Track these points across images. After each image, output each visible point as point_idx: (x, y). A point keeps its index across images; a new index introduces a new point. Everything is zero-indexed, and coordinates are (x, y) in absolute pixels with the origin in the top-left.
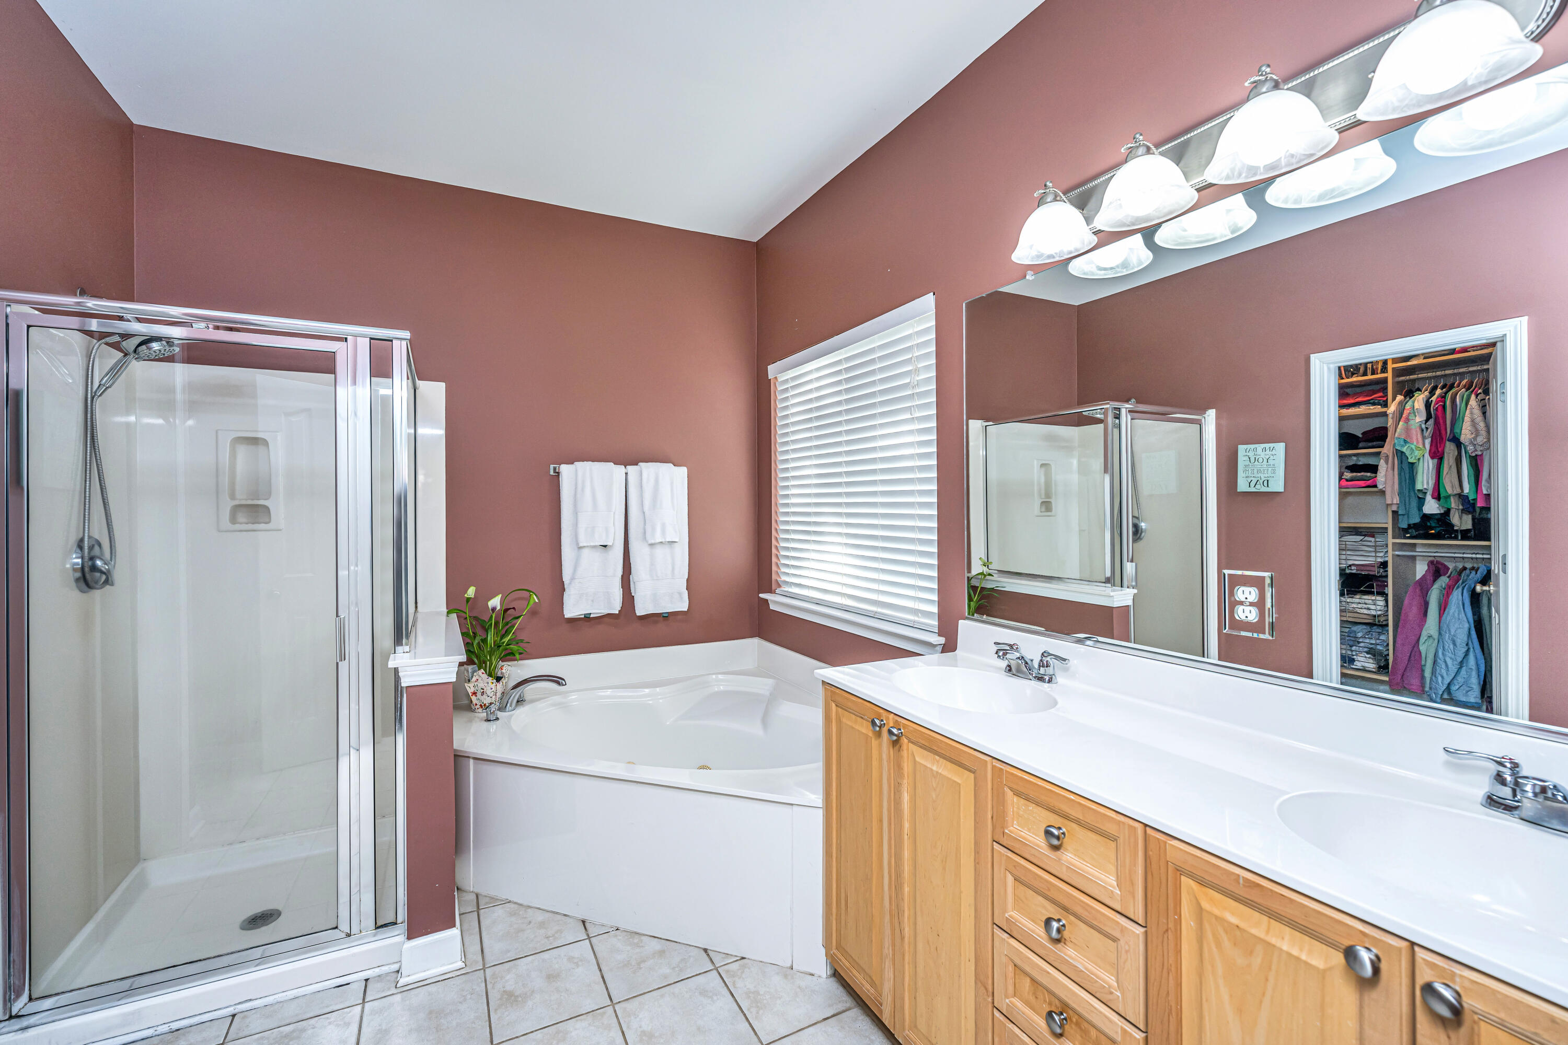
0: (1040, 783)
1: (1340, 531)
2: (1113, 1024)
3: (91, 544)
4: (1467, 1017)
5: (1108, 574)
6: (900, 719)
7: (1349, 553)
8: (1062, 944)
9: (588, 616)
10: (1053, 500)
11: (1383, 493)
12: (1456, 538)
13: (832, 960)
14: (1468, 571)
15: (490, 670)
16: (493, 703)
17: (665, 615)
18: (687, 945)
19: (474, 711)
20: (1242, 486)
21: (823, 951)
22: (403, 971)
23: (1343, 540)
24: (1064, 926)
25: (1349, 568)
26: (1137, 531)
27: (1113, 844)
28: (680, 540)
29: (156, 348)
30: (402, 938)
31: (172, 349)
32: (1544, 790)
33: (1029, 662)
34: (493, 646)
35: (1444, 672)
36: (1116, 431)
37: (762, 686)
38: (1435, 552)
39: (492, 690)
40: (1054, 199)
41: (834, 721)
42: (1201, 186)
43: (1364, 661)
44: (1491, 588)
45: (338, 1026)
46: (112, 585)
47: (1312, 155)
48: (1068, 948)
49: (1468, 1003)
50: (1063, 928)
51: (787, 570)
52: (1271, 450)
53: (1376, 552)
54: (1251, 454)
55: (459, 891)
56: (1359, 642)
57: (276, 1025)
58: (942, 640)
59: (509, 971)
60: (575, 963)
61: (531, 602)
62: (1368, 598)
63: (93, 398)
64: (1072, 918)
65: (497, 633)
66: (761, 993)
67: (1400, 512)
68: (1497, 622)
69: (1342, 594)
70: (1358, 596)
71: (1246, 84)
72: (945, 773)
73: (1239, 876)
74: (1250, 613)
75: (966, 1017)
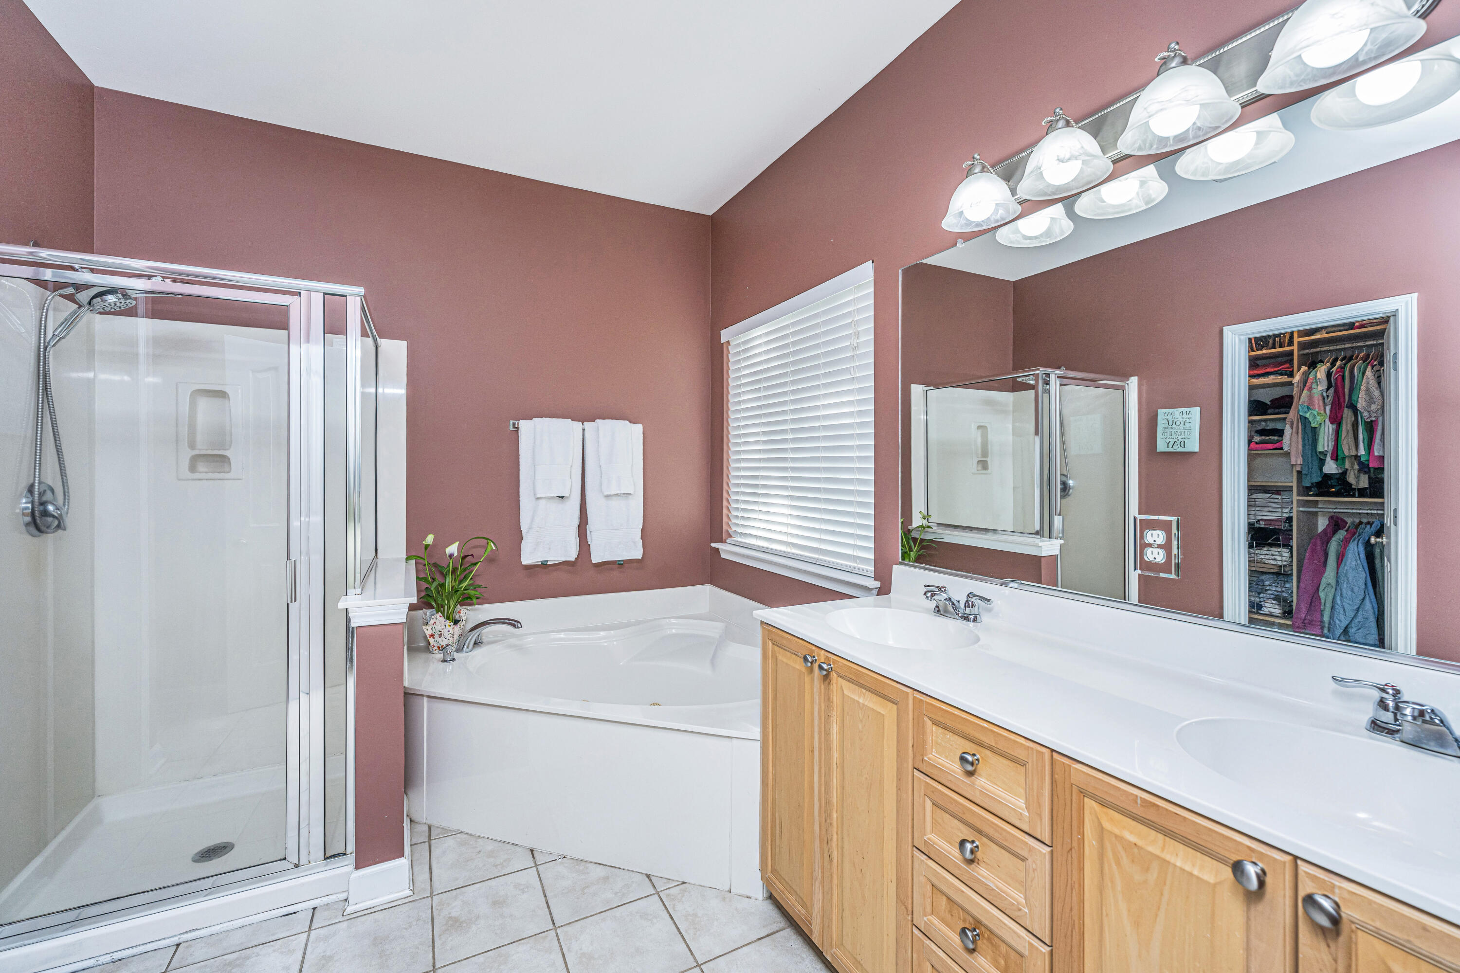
0: (957, 712)
1: (1249, 490)
2: (1021, 940)
3: (42, 490)
4: (1345, 927)
5: (1038, 528)
6: (830, 655)
7: (1257, 509)
8: (975, 864)
9: (545, 563)
10: (989, 460)
11: (1288, 454)
12: (1353, 496)
13: (767, 882)
14: (1363, 525)
15: (447, 613)
16: (449, 645)
17: (619, 563)
18: (631, 871)
19: (431, 652)
20: (1161, 447)
21: (759, 874)
22: (350, 899)
23: (1252, 497)
24: (977, 847)
25: (1258, 522)
26: (1065, 488)
27: (1023, 769)
28: (634, 492)
29: (111, 301)
30: (351, 867)
31: (128, 301)
32: (1422, 713)
33: (956, 603)
34: (450, 590)
35: (1342, 617)
36: (1046, 396)
37: (714, 629)
38: (1335, 509)
39: (450, 632)
40: (981, 170)
41: (770, 659)
42: (1116, 158)
43: (1272, 608)
44: (1384, 540)
45: (282, 953)
46: (65, 529)
47: (1217, 127)
48: (981, 868)
49: (1345, 913)
50: (976, 849)
51: (737, 522)
52: (1187, 414)
53: (1282, 508)
54: (1169, 417)
55: (412, 823)
56: (1266, 590)
57: (220, 953)
58: (878, 584)
59: (456, 898)
60: (522, 889)
61: (489, 549)
62: (1275, 550)
63: (46, 348)
64: (985, 839)
65: (455, 579)
66: (699, 915)
67: (1304, 472)
68: (1389, 570)
69: (1251, 546)
70: (1265, 548)
71: (1156, 60)
72: (871, 705)
73: (1137, 796)
74: (1158, 554)
75: (888, 935)
